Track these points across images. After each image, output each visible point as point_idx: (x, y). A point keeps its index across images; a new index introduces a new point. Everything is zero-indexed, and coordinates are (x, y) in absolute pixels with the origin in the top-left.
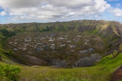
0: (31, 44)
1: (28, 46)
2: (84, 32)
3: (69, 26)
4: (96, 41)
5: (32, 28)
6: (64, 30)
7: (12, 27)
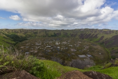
0: (41, 47)
1: (39, 49)
2: (85, 40)
3: (72, 33)
4: (95, 49)
5: (42, 34)
6: (68, 37)
7: (23, 32)
